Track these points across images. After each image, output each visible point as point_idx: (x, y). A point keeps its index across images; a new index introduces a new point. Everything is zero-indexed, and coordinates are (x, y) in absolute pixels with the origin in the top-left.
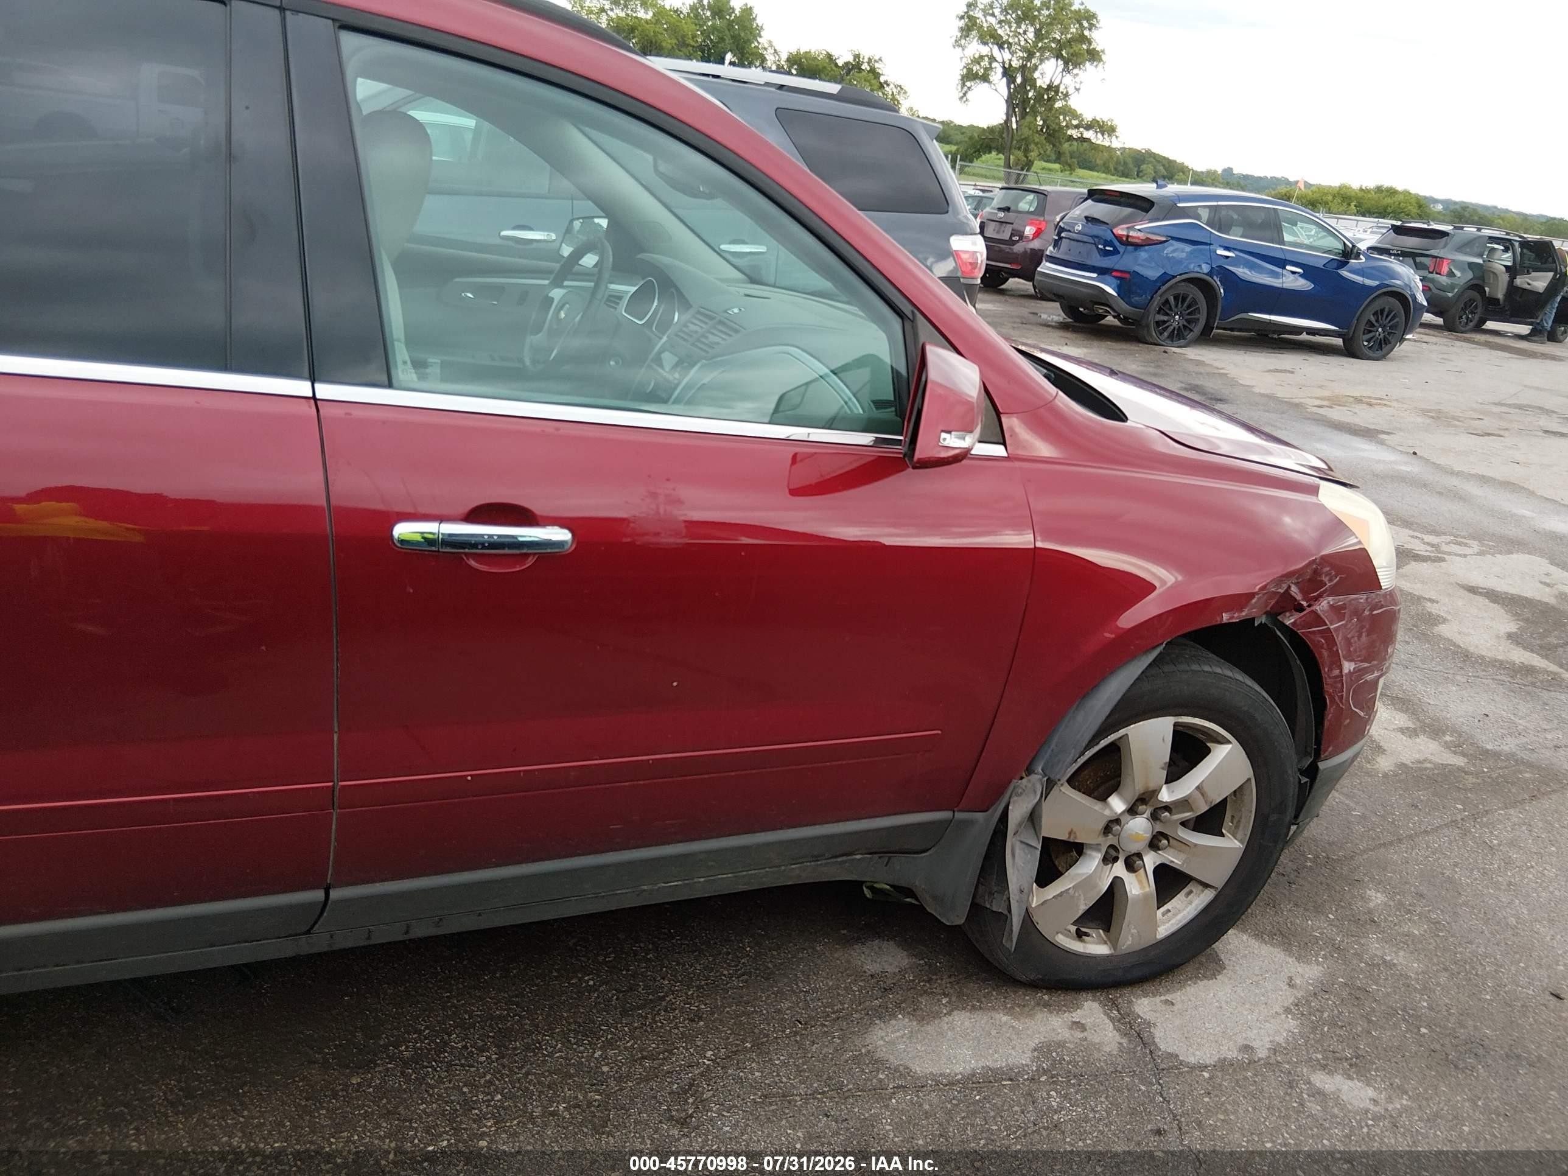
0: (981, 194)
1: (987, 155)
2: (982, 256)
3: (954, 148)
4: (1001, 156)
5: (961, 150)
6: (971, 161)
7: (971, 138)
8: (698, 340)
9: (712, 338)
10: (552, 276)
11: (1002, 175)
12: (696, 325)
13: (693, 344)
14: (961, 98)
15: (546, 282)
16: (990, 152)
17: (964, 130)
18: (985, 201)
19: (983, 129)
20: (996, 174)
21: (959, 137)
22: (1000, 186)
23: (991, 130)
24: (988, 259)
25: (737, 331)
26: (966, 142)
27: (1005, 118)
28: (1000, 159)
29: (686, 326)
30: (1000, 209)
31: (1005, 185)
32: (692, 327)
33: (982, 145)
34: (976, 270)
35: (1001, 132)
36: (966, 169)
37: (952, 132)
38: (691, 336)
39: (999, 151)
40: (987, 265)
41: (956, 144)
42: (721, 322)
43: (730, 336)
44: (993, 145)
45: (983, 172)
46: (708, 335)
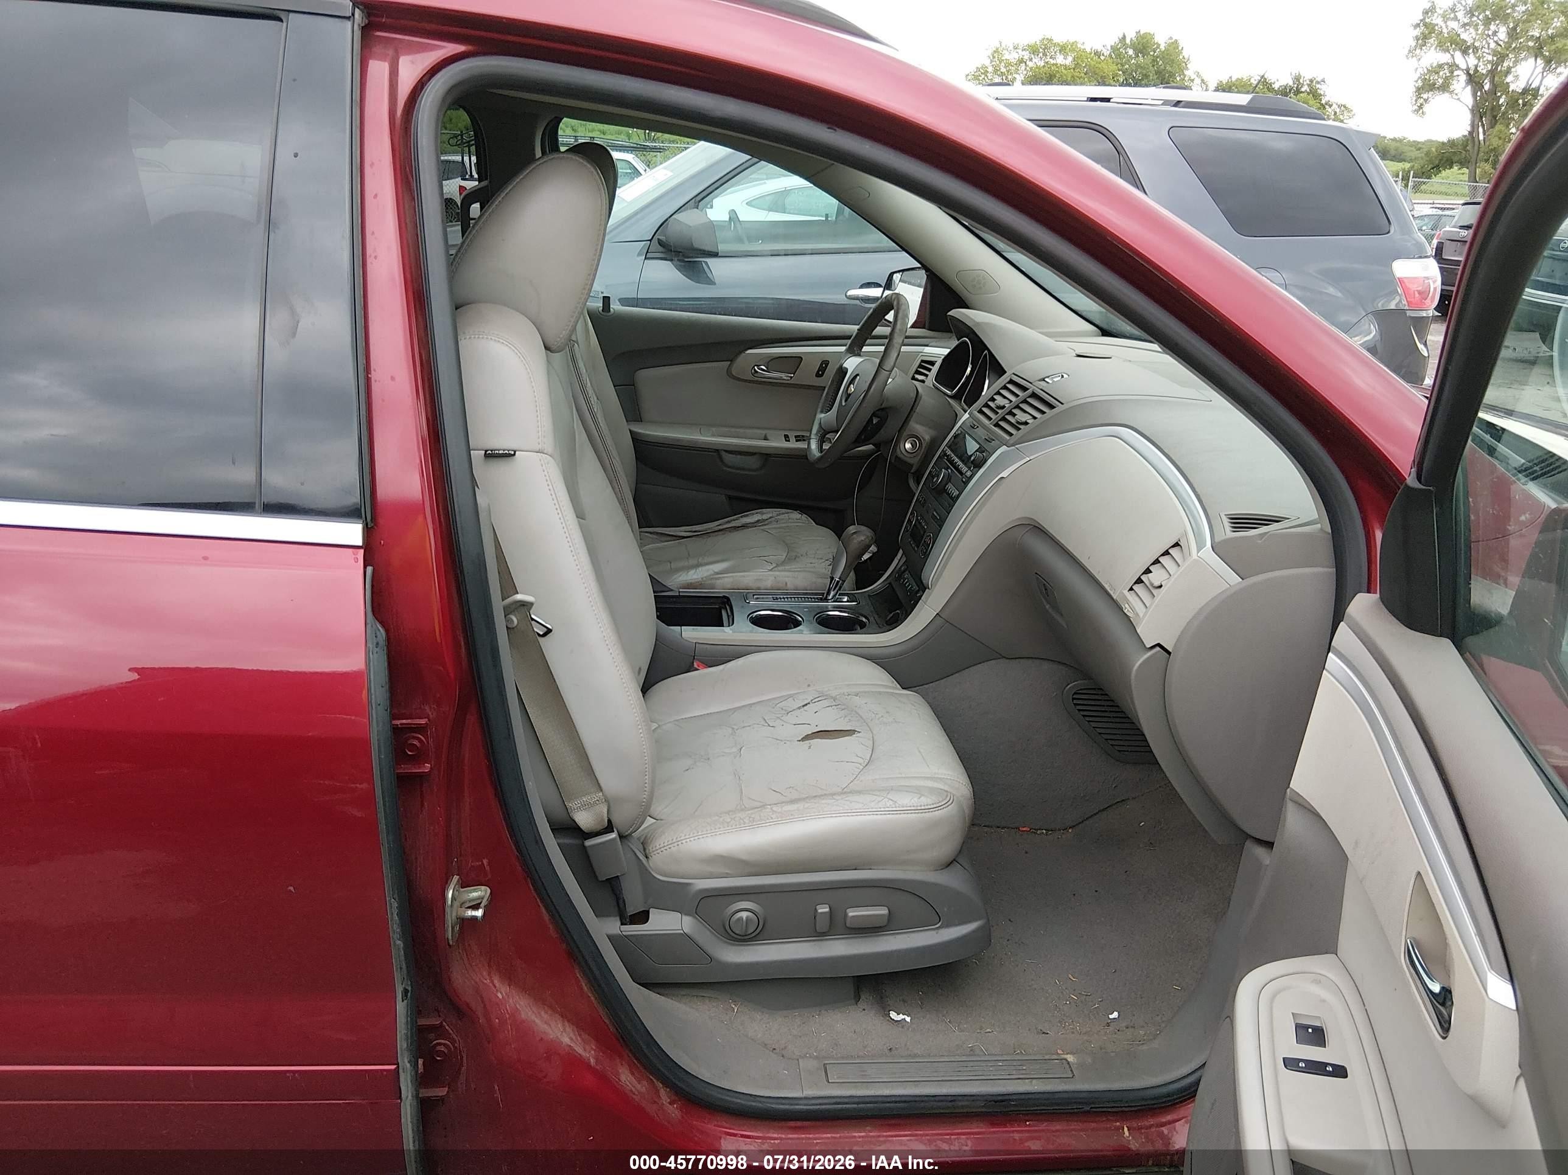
0: (1440, 212)
1: (1447, 171)
2: (1434, 282)
3: (1407, 165)
4: (1465, 170)
5: (1416, 168)
6: (1429, 177)
7: (1428, 154)
8: (1004, 419)
9: (1021, 416)
10: (849, 342)
11: (1466, 190)
12: (1005, 397)
13: (997, 425)
14: (1417, 111)
15: (843, 349)
16: (1451, 167)
17: (1420, 146)
18: (1444, 219)
19: (1443, 143)
20: (1459, 190)
21: (1415, 154)
22: (1462, 202)
23: (1452, 143)
24: (1443, 284)
25: (1052, 407)
26: (1422, 158)
27: (1469, 129)
28: (1463, 174)
29: (993, 399)
30: (1462, 227)
31: (1468, 200)
32: (1000, 401)
33: (1441, 160)
34: (1428, 301)
35: (1465, 146)
36: (1423, 187)
37: (1406, 148)
38: (997, 413)
39: (1463, 163)
40: (1442, 290)
41: (1410, 161)
42: (1034, 395)
43: (1043, 413)
44: (1455, 159)
45: (1443, 189)
46: (1015, 411)
